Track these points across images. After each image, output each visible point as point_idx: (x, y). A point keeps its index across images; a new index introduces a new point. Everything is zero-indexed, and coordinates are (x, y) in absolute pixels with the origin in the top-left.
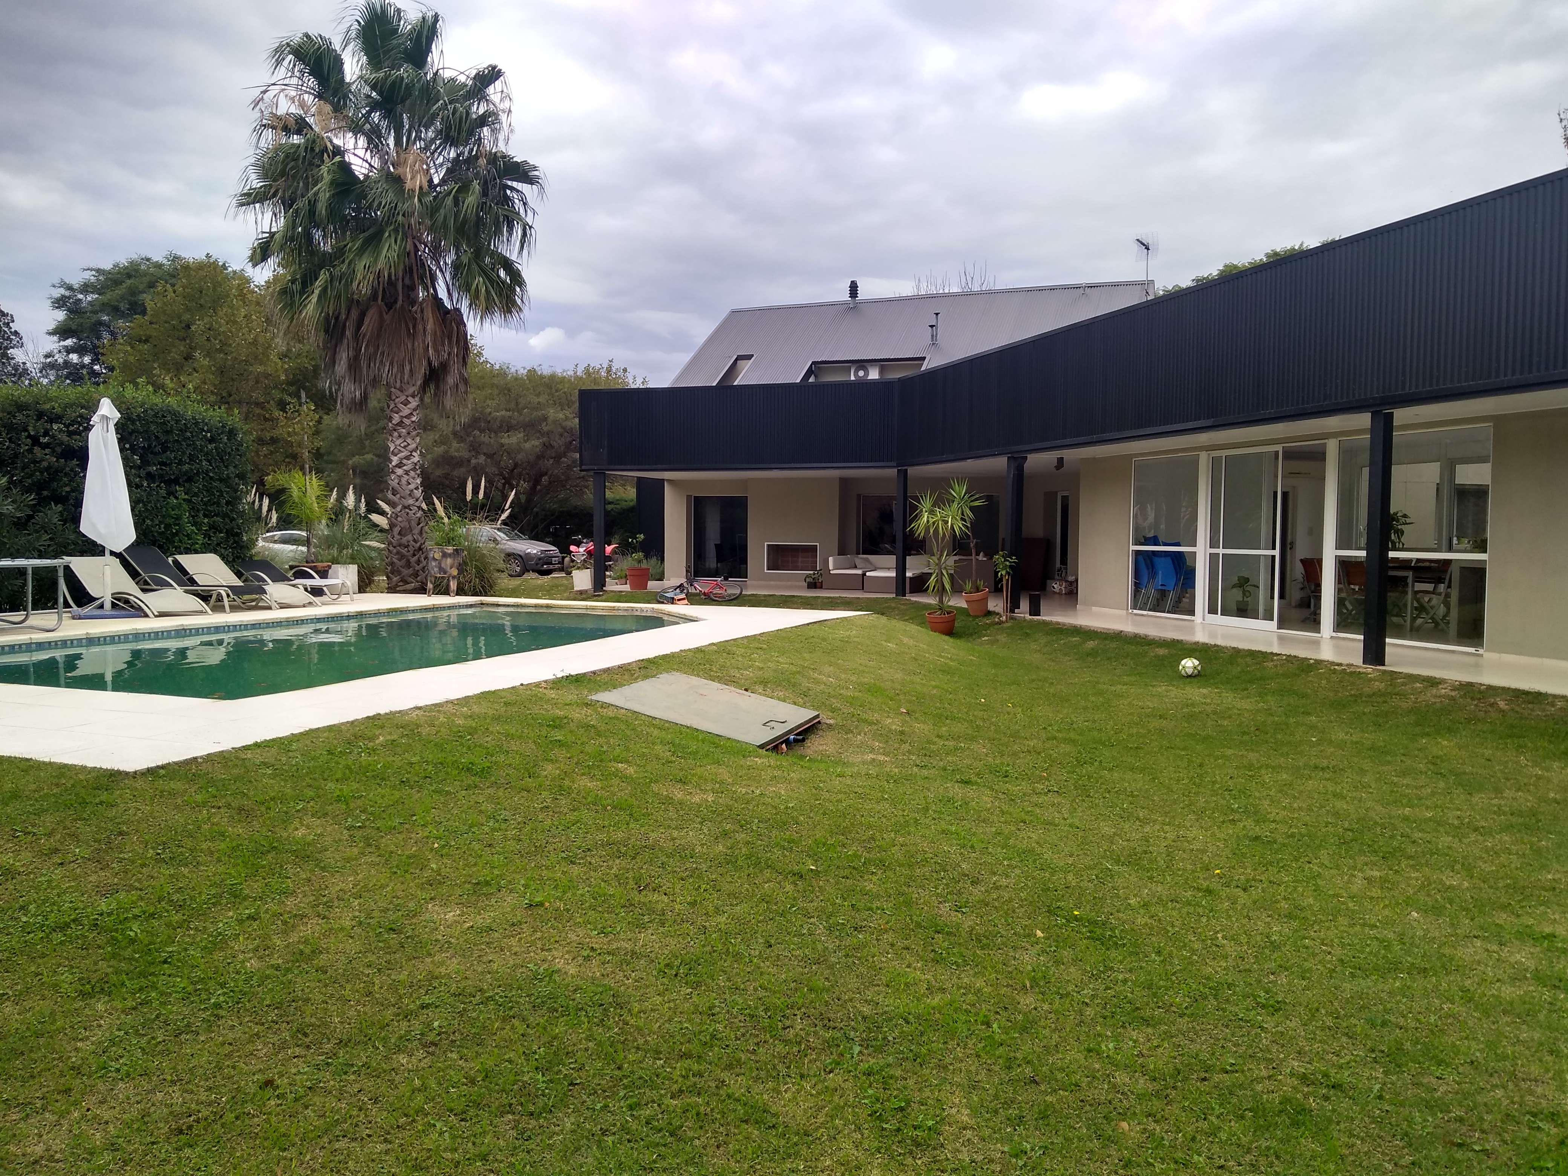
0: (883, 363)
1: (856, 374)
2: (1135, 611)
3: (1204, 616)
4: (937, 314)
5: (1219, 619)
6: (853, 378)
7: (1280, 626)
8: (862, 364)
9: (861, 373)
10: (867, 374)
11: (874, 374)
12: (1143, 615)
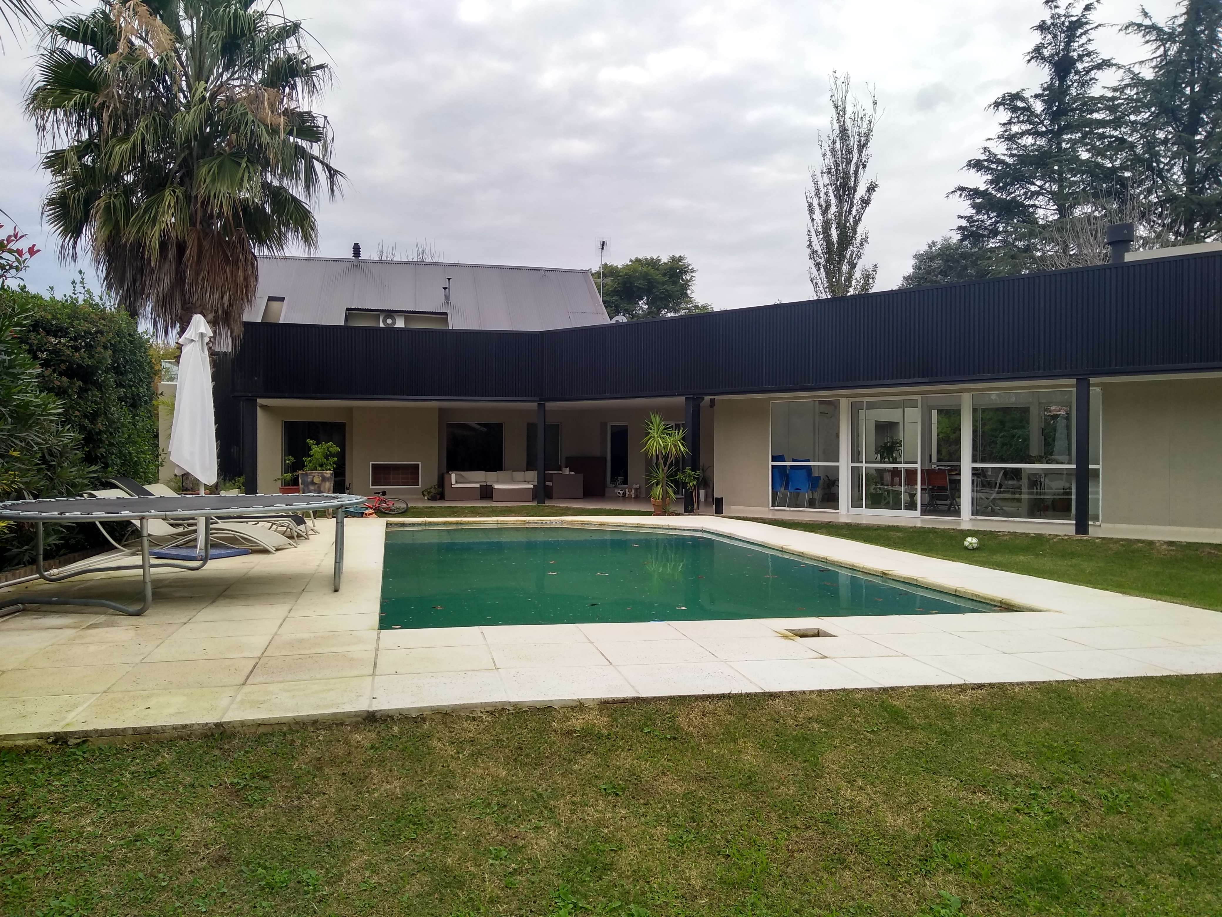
0: (407, 315)
1: (384, 322)
2: (776, 508)
3: (848, 508)
4: (449, 279)
5: (864, 511)
6: (382, 325)
7: (923, 513)
8: (390, 313)
9: (389, 321)
10: (394, 322)
11: (400, 324)
12: (785, 510)
